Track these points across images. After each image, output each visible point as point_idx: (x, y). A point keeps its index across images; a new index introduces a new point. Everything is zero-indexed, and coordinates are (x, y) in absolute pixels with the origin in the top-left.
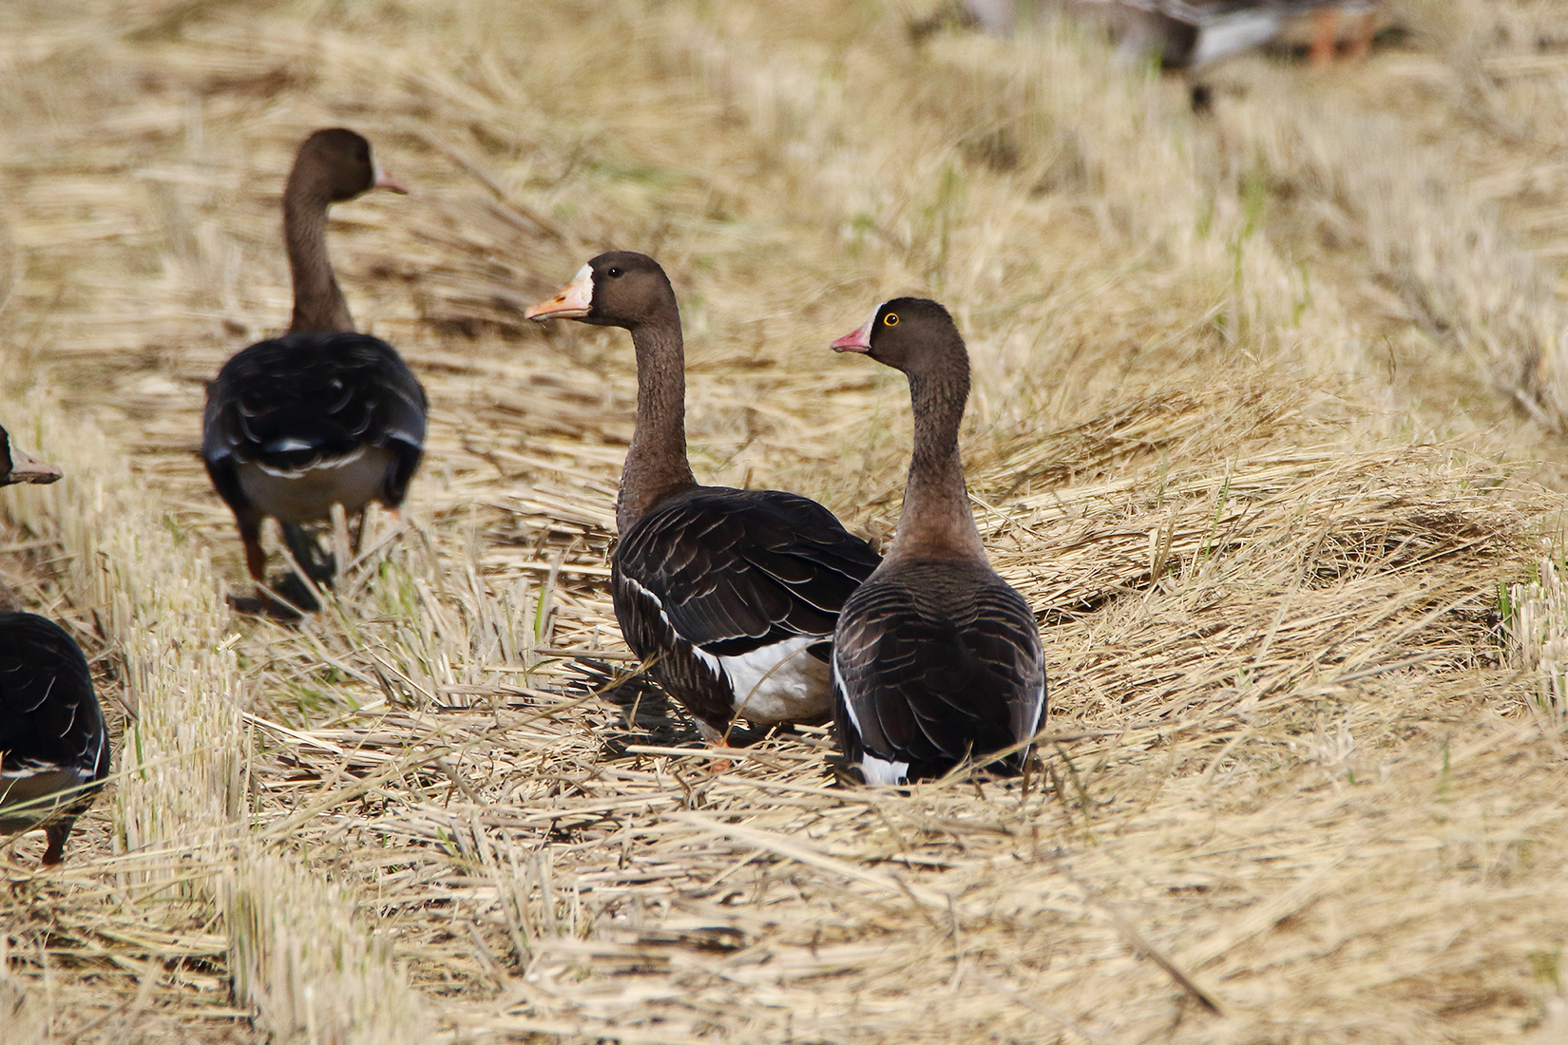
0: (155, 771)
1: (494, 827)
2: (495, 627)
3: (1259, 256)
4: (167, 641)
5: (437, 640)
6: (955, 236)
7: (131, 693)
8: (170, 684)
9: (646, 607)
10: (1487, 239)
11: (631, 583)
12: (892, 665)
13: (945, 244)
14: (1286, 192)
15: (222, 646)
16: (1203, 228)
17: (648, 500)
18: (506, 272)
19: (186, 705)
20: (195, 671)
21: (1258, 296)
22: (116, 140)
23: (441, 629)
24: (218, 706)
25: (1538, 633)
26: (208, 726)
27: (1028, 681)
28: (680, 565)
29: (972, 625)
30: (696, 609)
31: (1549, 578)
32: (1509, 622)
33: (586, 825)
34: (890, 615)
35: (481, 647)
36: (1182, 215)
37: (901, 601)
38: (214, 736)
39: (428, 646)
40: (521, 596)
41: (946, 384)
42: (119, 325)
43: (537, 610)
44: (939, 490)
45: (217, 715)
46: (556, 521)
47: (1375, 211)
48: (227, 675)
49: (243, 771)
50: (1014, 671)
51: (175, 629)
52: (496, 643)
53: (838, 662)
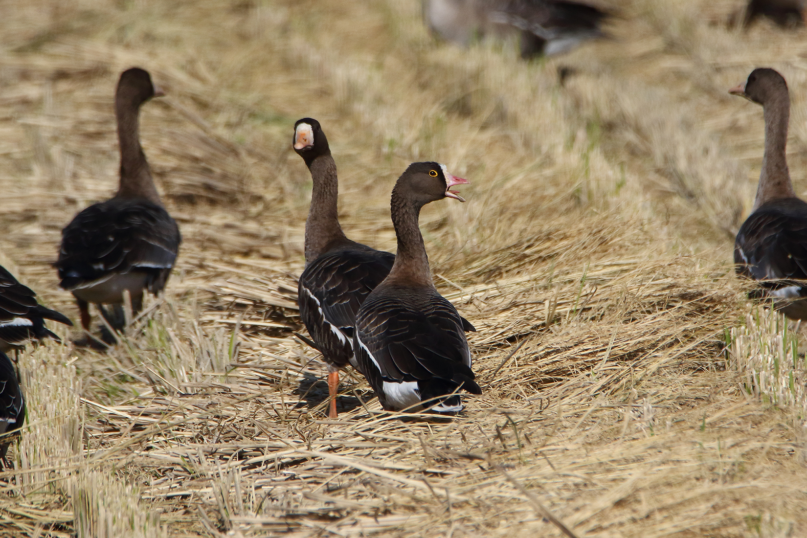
0: (35, 428)
2: (208, 353)
3: (597, 160)
4: (40, 361)
5: (179, 360)
8: (42, 383)
10: (714, 150)
11: (306, 292)
14: (609, 127)
15: (68, 363)
16: (569, 146)
18: (210, 171)
19: (50, 394)
20: (54, 376)
21: (598, 181)
22: (8, 105)
23: (180, 354)
24: (67, 394)
25: (745, 352)
26: (62, 404)
28: (333, 286)
31: (750, 324)
32: (730, 347)
34: (391, 309)
35: (202, 363)
36: (558, 140)
37: (395, 303)
38: (65, 409)
39: (175, 363)
40: (222, 338)
42: (11, 199)
43: (230, 344)
45: (66, 399)
46: (239, 298)
47: (656, 137)
48: (71, 378)
49: (80, 428)
51: (44, 355)
52: (209, 361)
53: (361, 336)
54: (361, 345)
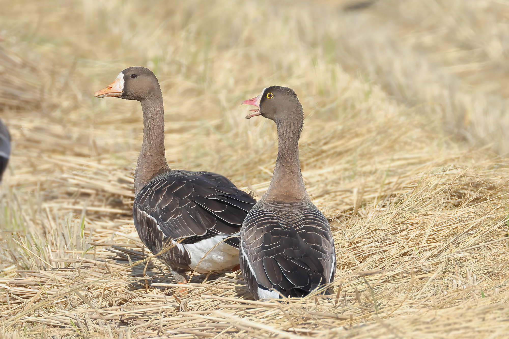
1: (95, 319)
9: (150, 224)
11: (143, 213)
12: (270, 247)
17: (149, 176)
27: (328, 252)
28: (165, 204)
29: (302, 229)
33: (134, 318)
34: (267, 225)
37: (272, 219)
46: (83, 188)
50: (322, 248)
53: (244, 246)
54: (244, 254)
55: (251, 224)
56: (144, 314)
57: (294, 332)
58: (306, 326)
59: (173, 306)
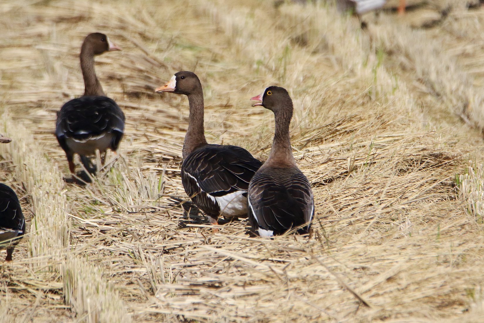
0: (41, 232)
1: (145, 249)
2: (146, 188)
3: (382, 73)
4: (45, 192)
5: (128, 192)
6: (288, 67)
7: (34, 208)
8: (46, 205)
9: (192, 182)
10: (452, 68)
11: (187, 174)
12: (267, 200)
13: (285, 70)
14: (390, 53)
15: (62, 193)
16: (365, 64)
17: (192, 148)
18: (149, 78)
19: (51, 211)
20: (53, 201)
21: (382, 86)
22: (30, 37)
23: (129, 188)
24: (60, 212)
25: (468, 189)
26: (57, 218)
27: (308, 203)
28: (203, 168)
29: (290, 187)
30: (208, 182)
31: (471, 172)
32: (459, 186)
33: (174, 249)
34: (266, 184)
35: (142, 194)
36: (359, 60)
37: (269, 180)
38: (59, 221)
39: (125, 193)
40: (154, 178)
41: (285, 113)
42: (30, 94)
43: (159, 182)
44: (283, 145)
45: (60, 215)
46: (165, 155)
47: (418, 59)
48: (63, 202)
49: (68, 232)
50: (304, 201)
51: (47, 188)
52: (146, 192)
53: (250, 199)
54: (250, 204)
55: (255, 183)
56: (181, 246)
57: (272, 261)
58: (282, 256)
59: (201, 241)
